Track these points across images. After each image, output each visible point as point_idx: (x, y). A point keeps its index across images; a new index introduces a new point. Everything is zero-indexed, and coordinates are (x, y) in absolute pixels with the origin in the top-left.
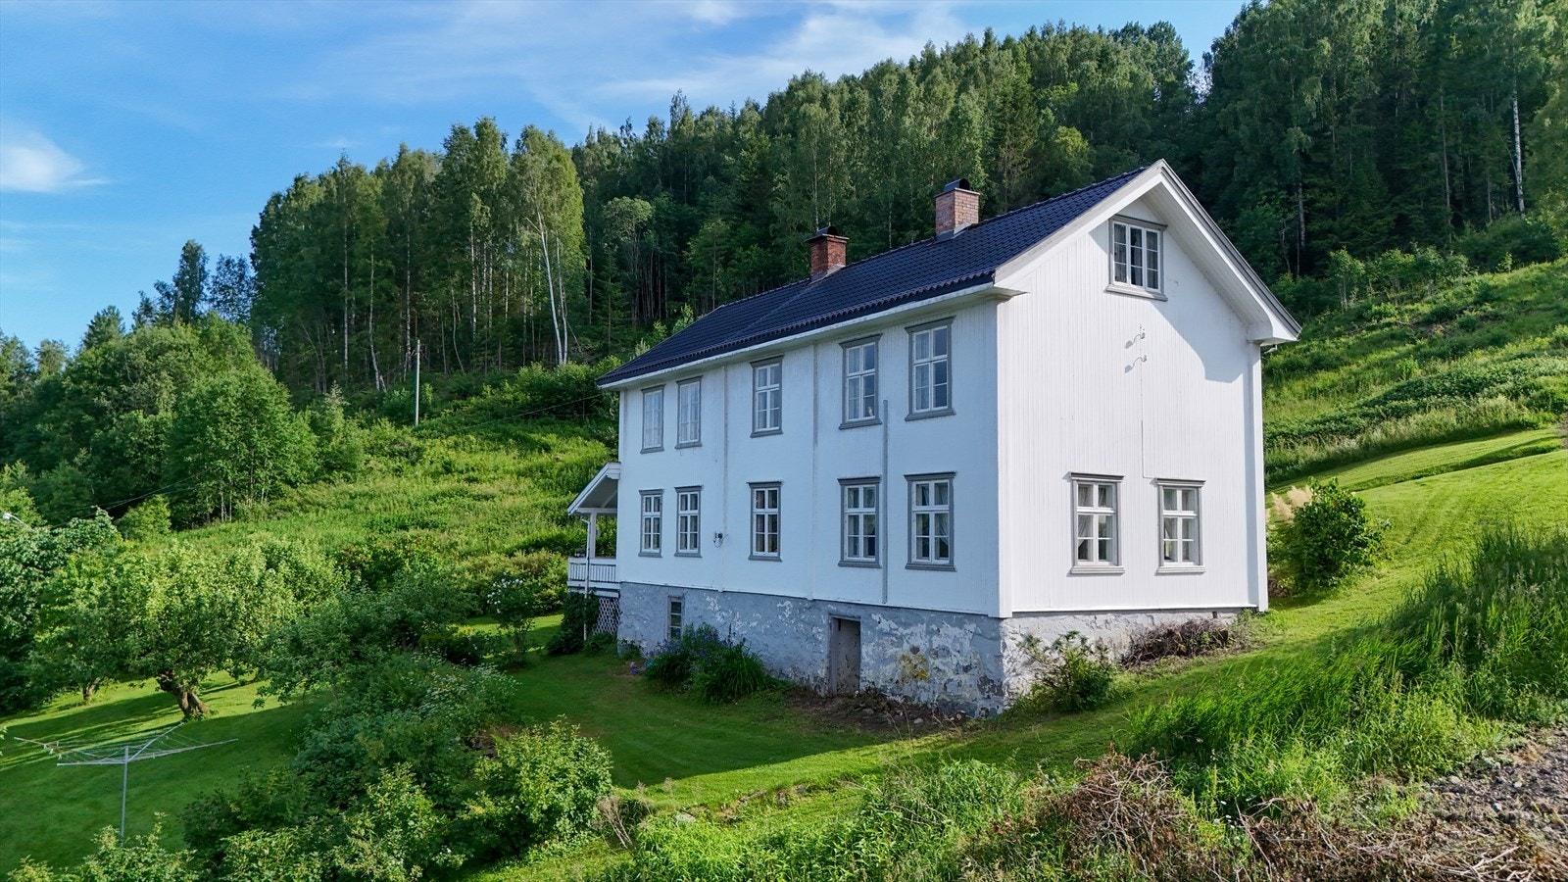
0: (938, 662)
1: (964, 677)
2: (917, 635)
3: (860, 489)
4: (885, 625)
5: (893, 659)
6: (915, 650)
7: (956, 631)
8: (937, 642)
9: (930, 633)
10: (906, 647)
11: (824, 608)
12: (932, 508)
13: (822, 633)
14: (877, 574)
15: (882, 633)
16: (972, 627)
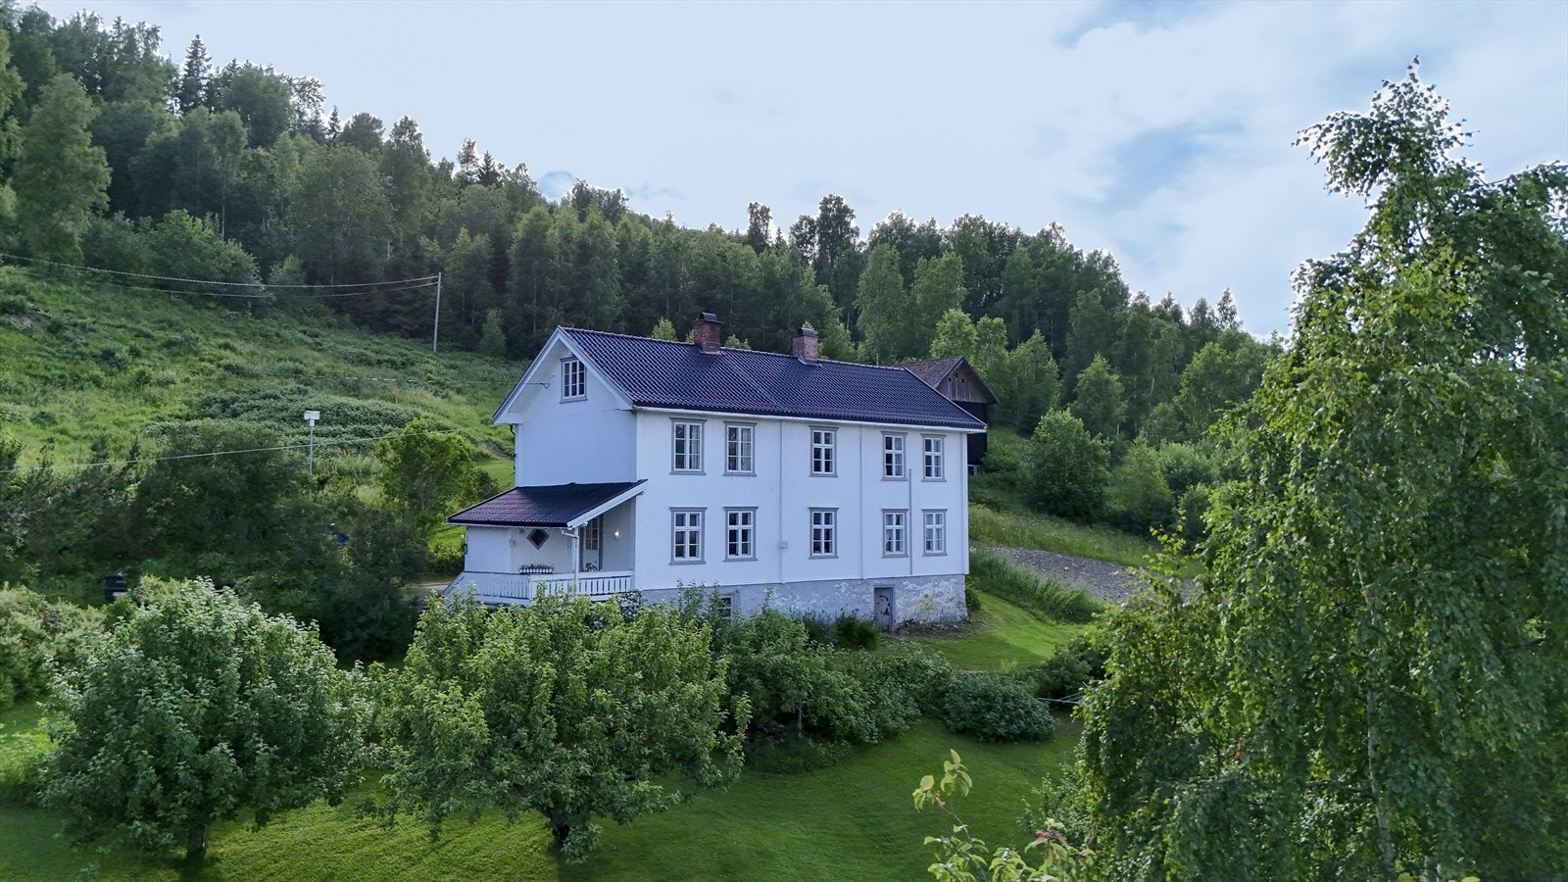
0: (938, 600)
1: (950, 604)
2: (928, 589)
3: (894, 517)
4: (910, 587)
5: (915, 603)
6: (926, 596)
7: (946, 583)
8: (937, 590)
9: (934, 586)
10: (921, 595)
11: (872, 583)
12: (934, 526)
13: (870, 598)
14: (906, 560)
15: (908, 591)
16: (953, 580)
